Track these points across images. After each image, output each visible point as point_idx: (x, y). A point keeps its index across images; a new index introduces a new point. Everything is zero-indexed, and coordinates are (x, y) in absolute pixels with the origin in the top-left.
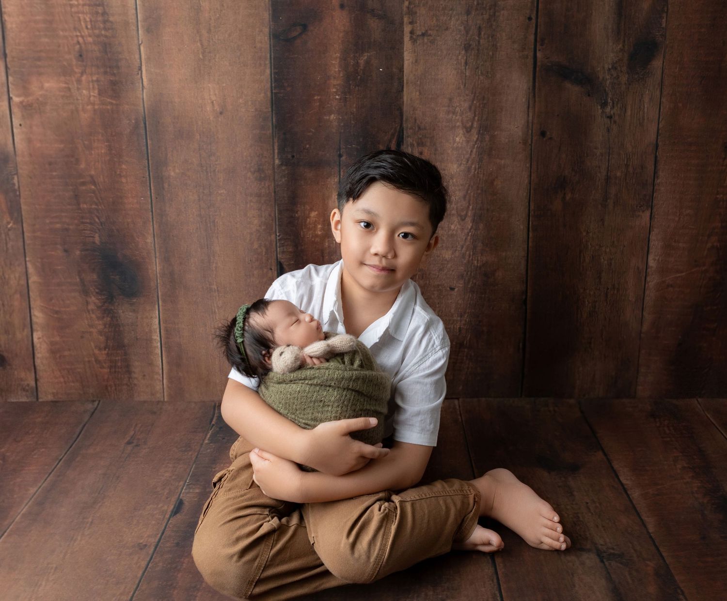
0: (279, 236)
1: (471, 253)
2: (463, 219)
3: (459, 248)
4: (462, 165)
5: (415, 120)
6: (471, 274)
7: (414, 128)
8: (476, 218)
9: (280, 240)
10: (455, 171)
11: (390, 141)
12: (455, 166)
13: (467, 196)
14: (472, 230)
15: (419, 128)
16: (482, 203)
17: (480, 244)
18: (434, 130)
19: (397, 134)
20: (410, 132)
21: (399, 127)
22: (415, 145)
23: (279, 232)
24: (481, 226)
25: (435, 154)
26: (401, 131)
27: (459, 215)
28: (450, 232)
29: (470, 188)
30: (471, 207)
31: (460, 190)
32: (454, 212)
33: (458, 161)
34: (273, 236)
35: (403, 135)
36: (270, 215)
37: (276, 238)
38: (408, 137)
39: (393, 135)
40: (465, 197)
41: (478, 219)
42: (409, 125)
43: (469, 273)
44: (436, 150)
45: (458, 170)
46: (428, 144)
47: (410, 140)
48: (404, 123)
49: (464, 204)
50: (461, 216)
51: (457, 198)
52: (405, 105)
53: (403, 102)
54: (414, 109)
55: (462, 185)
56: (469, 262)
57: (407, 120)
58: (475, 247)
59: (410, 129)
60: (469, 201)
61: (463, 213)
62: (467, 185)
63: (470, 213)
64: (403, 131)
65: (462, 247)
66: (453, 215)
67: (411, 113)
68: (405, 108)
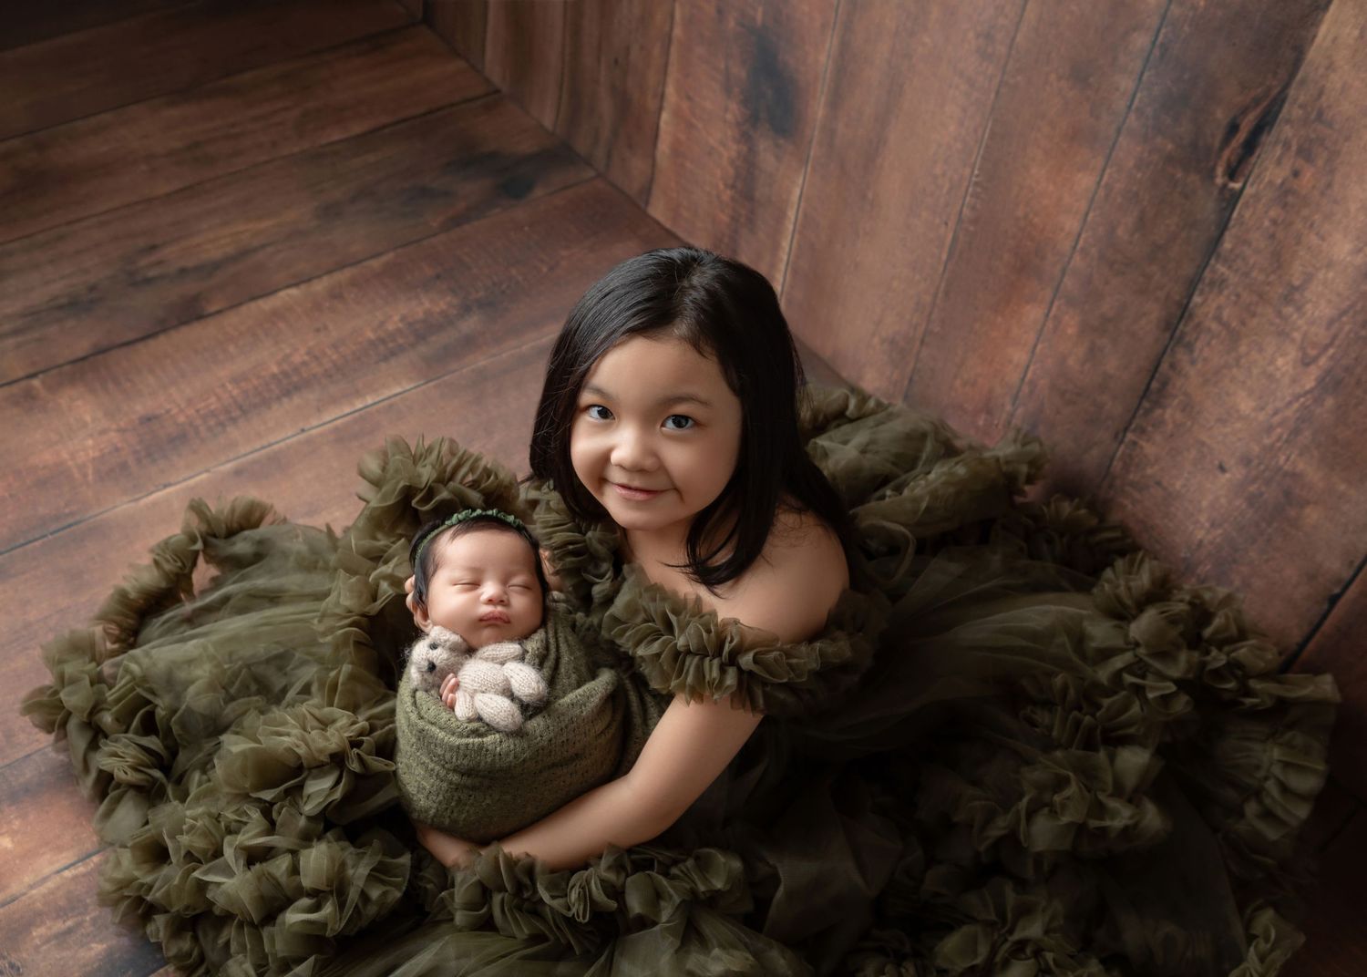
0: (977, 176)
1: (1285, 437)
2: (1306, 362)
3: (1270, 409)
4: (1361, 255)
5: (1321, 94)
6: (1264, 471)
7: (1309, 109)
8: (1327, 379)
9: (976, 184)
10: (1342, 257)
11: (1245, 111)
12: (1348, 247)
13: (1336, 325)
14: (1309, 396)
15: (1320, 115)
16: (1356, 359)
17: (1307, 433)
18: (1347, 139)
19: (1265, 104)
20: (1297, 113)
21: (1279, 89)
22: (1294, 148)
23: (979, 169)
24: (1330, 402)
25: (1322, 194)
26: (1279, 101)
27: (1302, 349)
28: (1271, 369)
29: (1351, 313)
30: (1331, 351)
31: (1329, 301)
32: (1297, 335)
33: (1358, 238)
34: (967, 171)
35: (1279, 111)
36: (976, 131)
37: (971, 177)
38: (1288, 121)
39: (1257, 102)
40: (1331, 322)
41: (1330, 383)
42: (1302, 99)
43: (1262, 467)
44: (1329, 185)
45: (1348, 259)
46: (1320, 163)
47: (1288, 131)
48: (1294, 85)
49: (1321, 335)
50: (1305, 354)
51: (1317, 313)
52: (1313, 48)
53: (1315, 37)
54: (1331, 67)
55: (1339, 295)
56: (1272, 446)
57: (1303, 82)
58: (1296, 432)
59: (1301, 107)
60: (1335, 337)
61: (1313, 352)
62: (1348, 303)
63: (1323, 361)
64: (1283, 101)
65: (1276, 413)
66: (1293, 340)
67: (1321, 71)
68: (1312, 54)
